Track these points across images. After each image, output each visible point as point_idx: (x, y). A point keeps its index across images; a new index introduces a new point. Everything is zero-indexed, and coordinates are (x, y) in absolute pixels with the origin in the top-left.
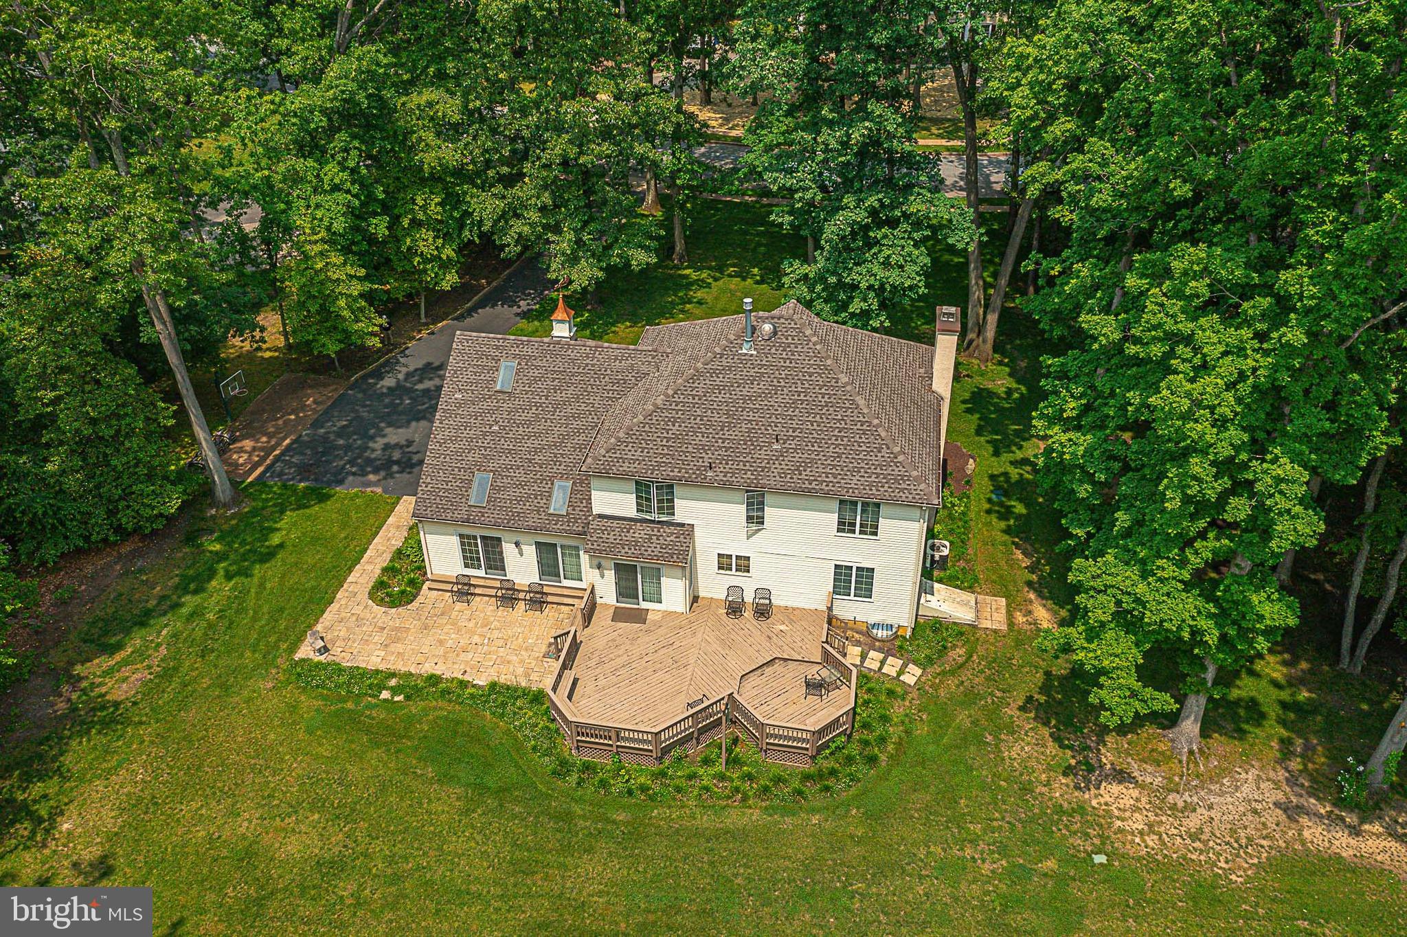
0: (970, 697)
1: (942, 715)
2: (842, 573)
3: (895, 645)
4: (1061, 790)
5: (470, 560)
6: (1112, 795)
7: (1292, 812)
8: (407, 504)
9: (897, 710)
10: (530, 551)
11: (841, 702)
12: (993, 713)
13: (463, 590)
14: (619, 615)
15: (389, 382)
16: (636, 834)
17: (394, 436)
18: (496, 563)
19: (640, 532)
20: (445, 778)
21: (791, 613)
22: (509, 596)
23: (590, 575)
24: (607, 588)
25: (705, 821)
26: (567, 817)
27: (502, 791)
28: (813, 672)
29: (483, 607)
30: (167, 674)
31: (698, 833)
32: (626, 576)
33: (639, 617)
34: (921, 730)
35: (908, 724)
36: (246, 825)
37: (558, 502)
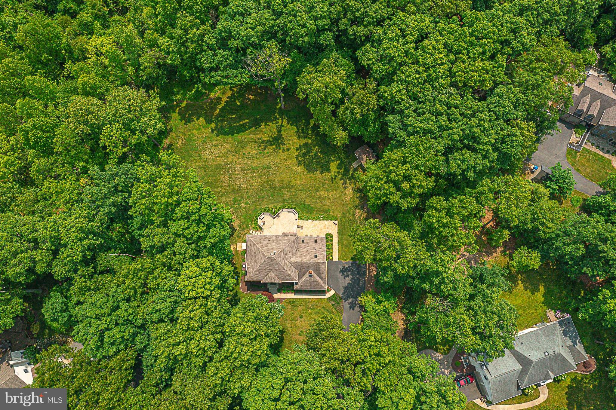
0: (243, 230)
1: (248, 227)
9: (253, 226)
12: (240, 227)
16: (284, 201)
17: (348, 280)
20: (309, 205)
25: (276, 204)
26: (292, 202)
27: (301, 204)
30: (354, 215)
31: (277, 203)
34: (250, 223)
35: (252, 224)
36: (330, 194)
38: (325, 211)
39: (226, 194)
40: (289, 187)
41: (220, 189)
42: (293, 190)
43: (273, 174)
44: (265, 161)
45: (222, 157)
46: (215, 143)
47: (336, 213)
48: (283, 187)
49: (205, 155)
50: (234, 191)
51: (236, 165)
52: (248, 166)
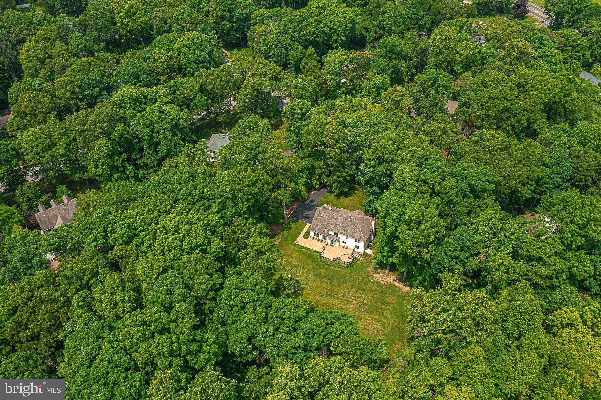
0: (367, 262)
1: (362, 263)
2: (356, 246)
3: (361, 255)
4: (372, 274)
5: (315, 235)
6: (377, 275)
7: (394, 280)
8: (308, 225)
9: (358, 262)
10: (322, 236)
11: (351, 260)
12: (368, 265)
13: (314, 239)
14: (330, 245)
15: (307, 203)
16: (327, 269)
17: (307, 213)
18: (318, 236)
19: (334, 237)
20: (309, 259)
21: (350, 249)
22: (319, 240)
23: (328, 240)
24: (330, 242)
25: (334, 269)
26: (321, 265)
27: (315, 262)
28: (349, 256)
29: (316, 241)
30: (281, 242)
32: (332, 241)
33: (333, 246)
34: (360, 265)
35: (358, 264)
37: (326, 231)
38: (300, 251)
39: (370, 290)
40: (318, 275)
41: (375, 296)
42: (316, 273)
43: (327, 289)
44: (328, 301)
45: (364, 318)
46: (366, 332)
47: (292, 248)
48: (323, 278)
49: (378, 326)
50: (364, 290)
51: (354, 307)
52: (344, 303)
